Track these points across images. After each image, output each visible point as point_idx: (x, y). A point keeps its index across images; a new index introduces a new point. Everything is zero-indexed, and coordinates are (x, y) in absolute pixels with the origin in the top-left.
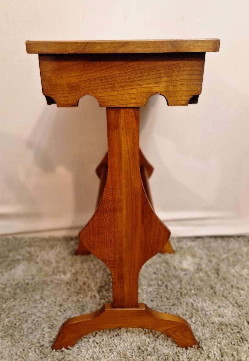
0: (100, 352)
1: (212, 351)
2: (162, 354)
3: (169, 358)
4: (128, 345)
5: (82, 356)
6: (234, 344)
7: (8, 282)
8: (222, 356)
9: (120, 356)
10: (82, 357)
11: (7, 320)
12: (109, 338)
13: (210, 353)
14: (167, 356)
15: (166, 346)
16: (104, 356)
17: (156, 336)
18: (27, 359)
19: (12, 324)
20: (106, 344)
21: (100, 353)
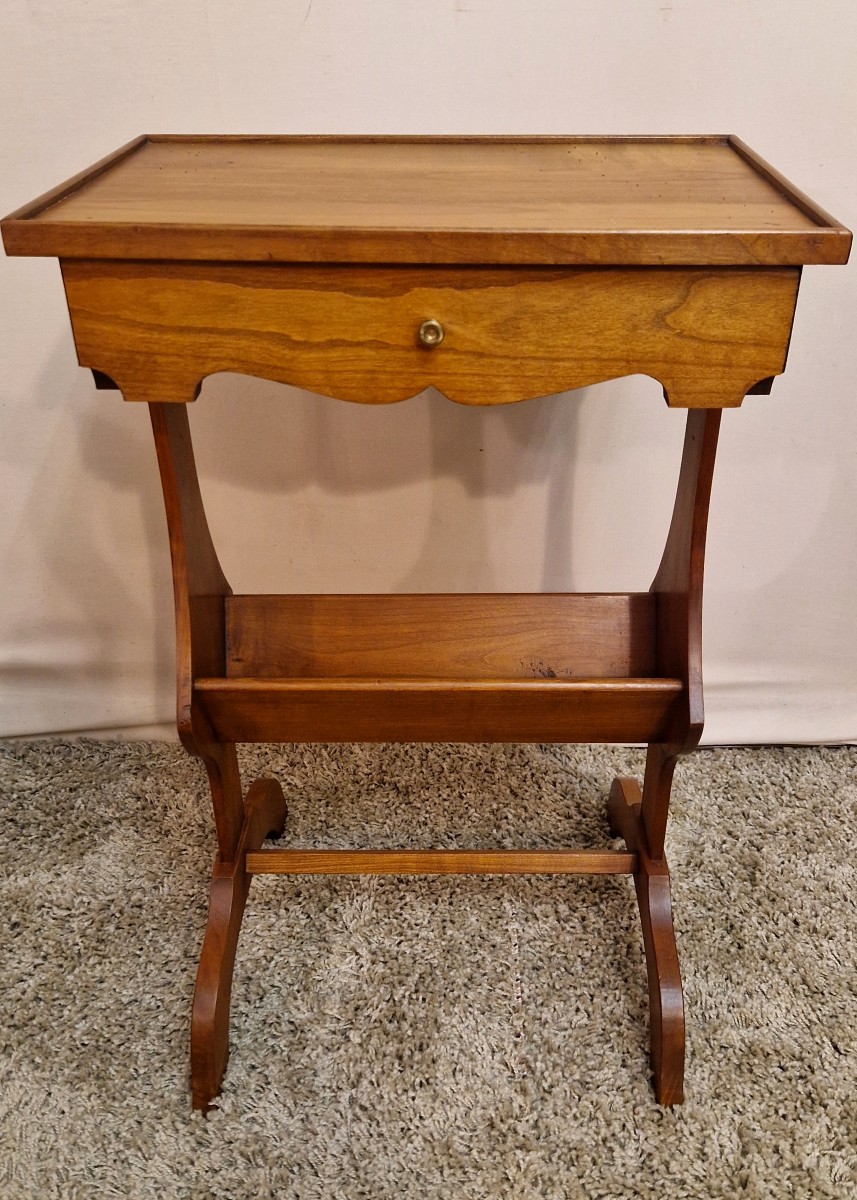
0: (371, 1135)
1: (714, 1137)
2: (561, 1145)
3: (583, 1156)
4: (458, 1116)
5: (316, 1147)
6: (784, 1116)
7: (77, 901)
8: (744, 1153)
9: (433, 1148)
10: (316, 1151)
11: (82, 1026)
12: (400, 1092)
13: (708, 1143)
14: (575, 1149)
15: (575, 1118)
16: (385, 1148)
17: (546, 1085)
18: (152, 1151)
19: (97, 1041)
20: (389, 1112)
21: (372, 1140)
